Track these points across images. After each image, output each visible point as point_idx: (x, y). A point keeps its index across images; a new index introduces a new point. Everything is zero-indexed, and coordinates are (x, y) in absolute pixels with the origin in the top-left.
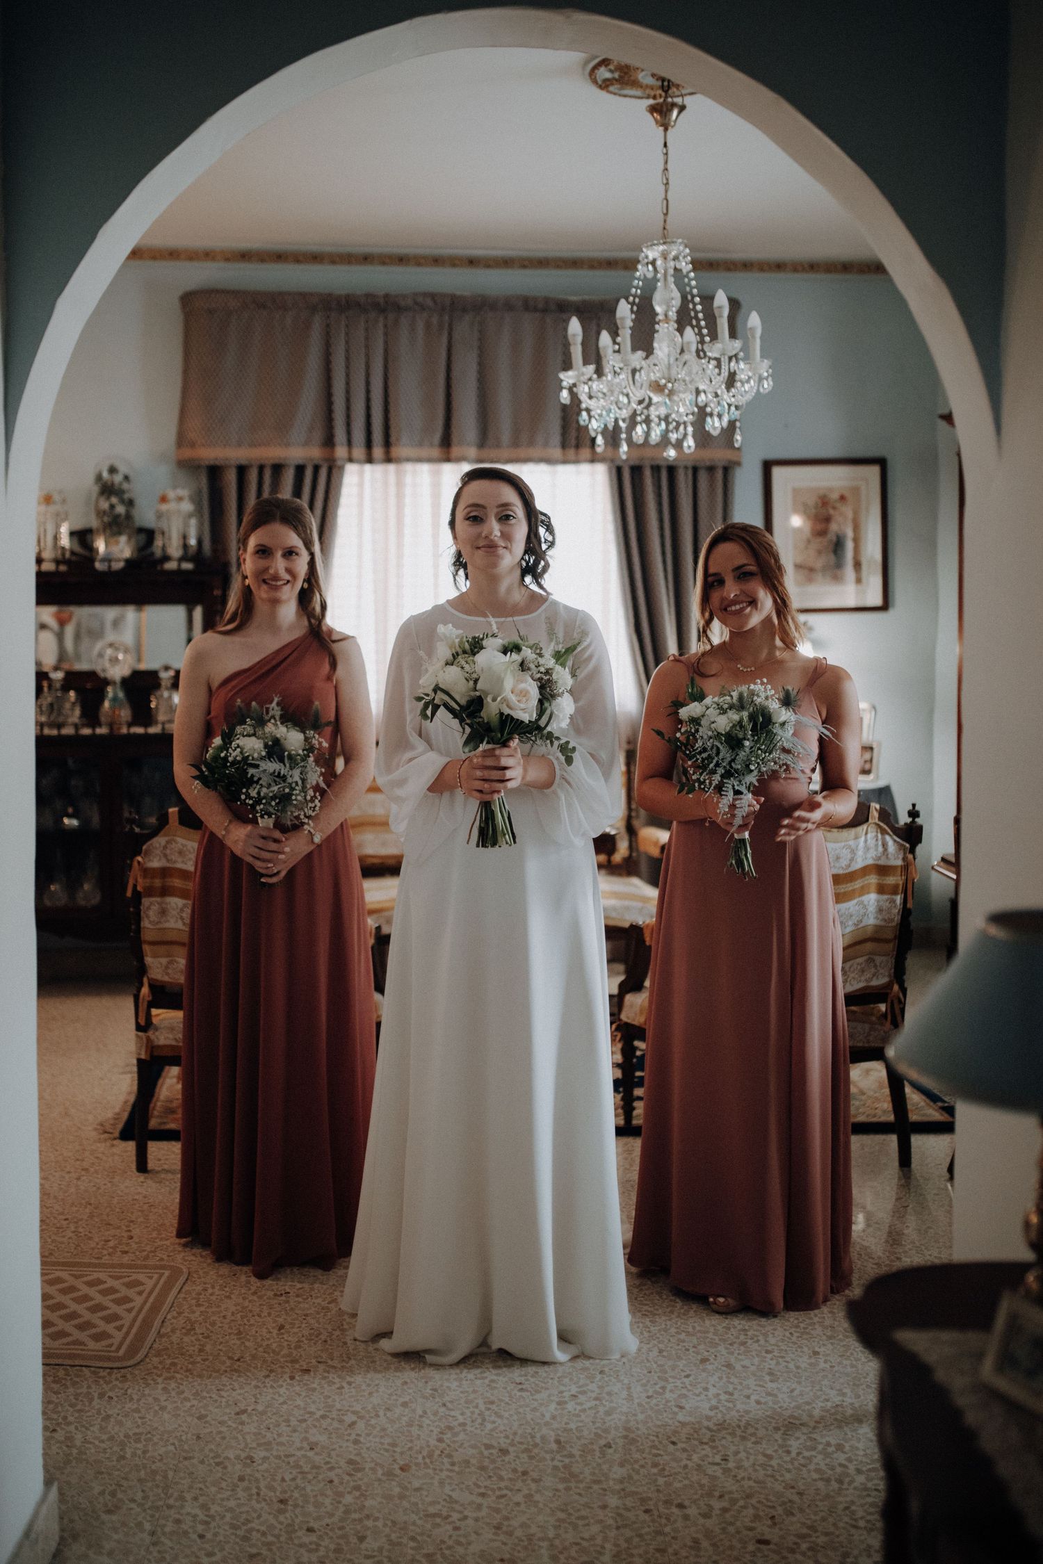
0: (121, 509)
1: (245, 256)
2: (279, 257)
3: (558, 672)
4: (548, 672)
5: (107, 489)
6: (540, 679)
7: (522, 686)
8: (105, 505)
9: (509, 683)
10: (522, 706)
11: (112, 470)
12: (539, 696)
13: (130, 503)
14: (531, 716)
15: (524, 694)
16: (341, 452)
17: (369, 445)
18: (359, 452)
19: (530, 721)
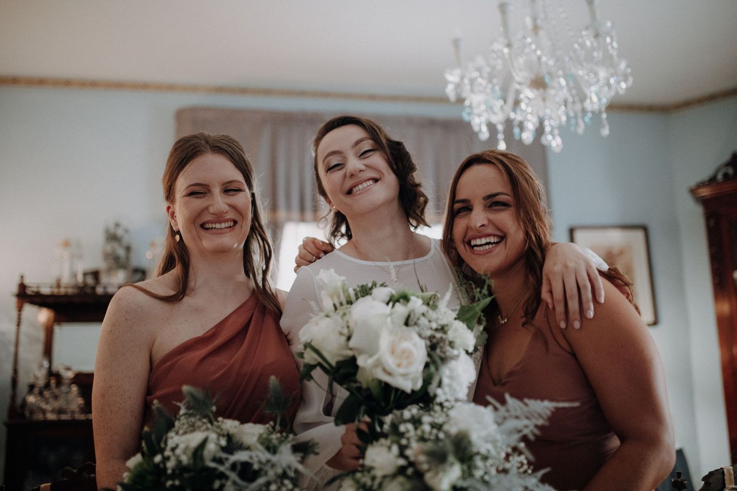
0: (121, 252)
1: (220, 90)
2: (243, 91)
3: (456, 330)
4: (443, 329)
5: (112, 238)
6: (431, 338)
7: (405, 345)
8: (109, 248)
9: (385, 342)
10: (401, 370)
11: (117, 225)
12: (426, 359)
13: (128, 249)
14: (415, 383)
15: (407, 355)
16: (282, 214)
17: (302, 209)
18: (296, 214)
19: (413, 391)
